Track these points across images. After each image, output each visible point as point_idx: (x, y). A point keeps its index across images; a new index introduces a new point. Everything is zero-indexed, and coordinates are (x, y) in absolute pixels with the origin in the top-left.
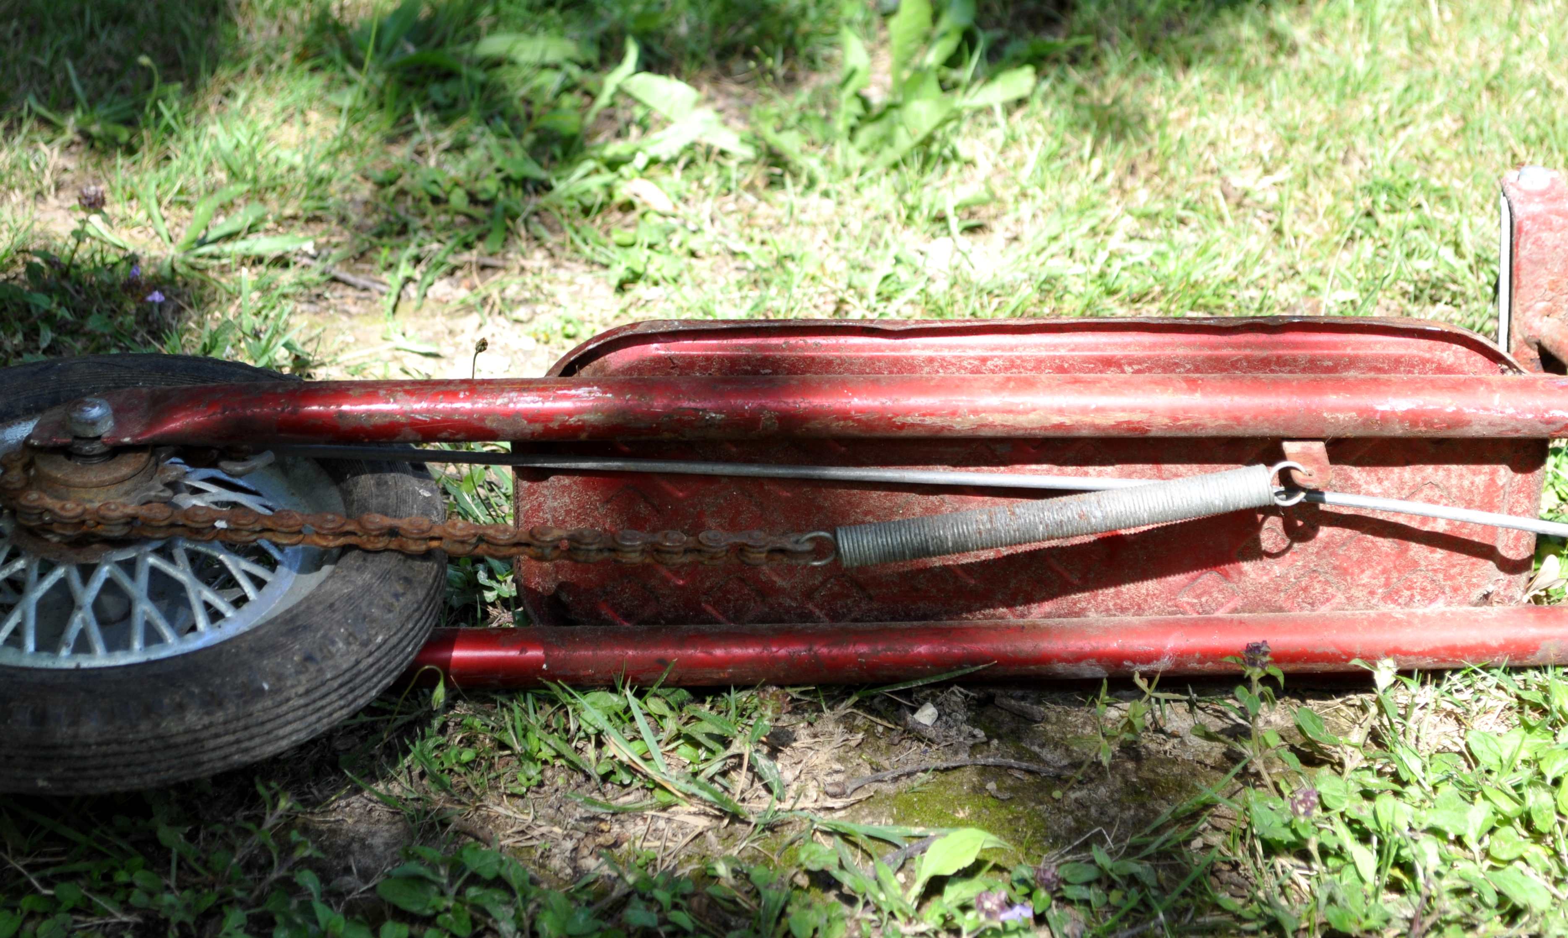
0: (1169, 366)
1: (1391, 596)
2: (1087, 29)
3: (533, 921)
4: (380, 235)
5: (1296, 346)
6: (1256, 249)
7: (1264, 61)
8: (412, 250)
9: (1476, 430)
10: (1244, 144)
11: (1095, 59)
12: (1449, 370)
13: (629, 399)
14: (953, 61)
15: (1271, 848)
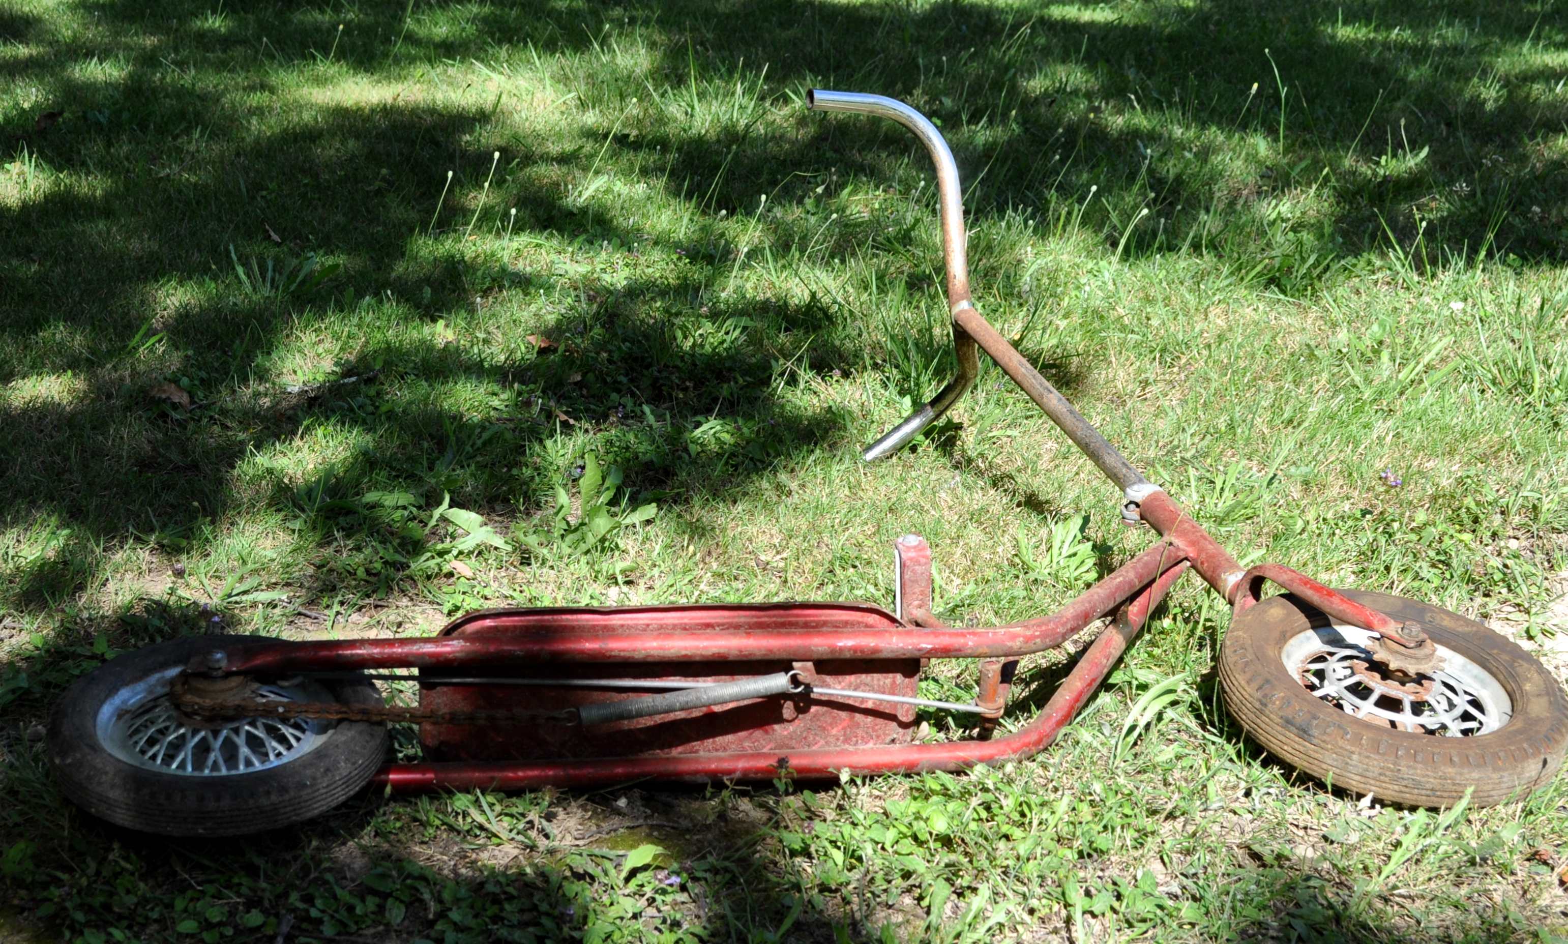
0: (737, 627)
1: (847, 740)
2: (682, 485)
3: (439, 892)
4: (321, 591)
5: (798, 616)
6: (774, 591)
7: (775, 499)
8: (340, 598)
9: (885, 655)
10: (765, 539)
11: (687, 501)
12: (871, 626)
13: (477, 646)
14: (613, 502)
15: (793, 853)
